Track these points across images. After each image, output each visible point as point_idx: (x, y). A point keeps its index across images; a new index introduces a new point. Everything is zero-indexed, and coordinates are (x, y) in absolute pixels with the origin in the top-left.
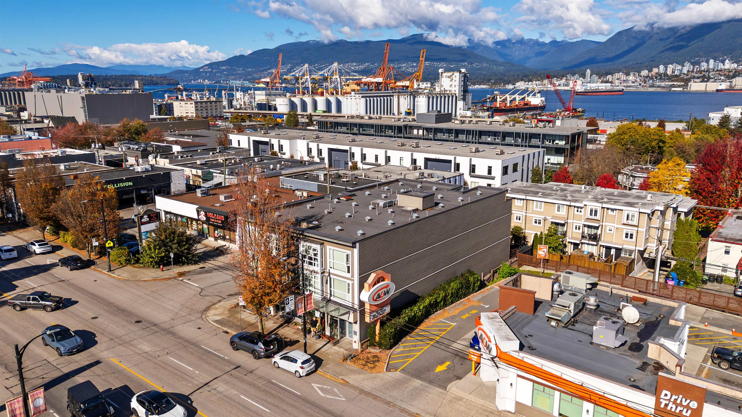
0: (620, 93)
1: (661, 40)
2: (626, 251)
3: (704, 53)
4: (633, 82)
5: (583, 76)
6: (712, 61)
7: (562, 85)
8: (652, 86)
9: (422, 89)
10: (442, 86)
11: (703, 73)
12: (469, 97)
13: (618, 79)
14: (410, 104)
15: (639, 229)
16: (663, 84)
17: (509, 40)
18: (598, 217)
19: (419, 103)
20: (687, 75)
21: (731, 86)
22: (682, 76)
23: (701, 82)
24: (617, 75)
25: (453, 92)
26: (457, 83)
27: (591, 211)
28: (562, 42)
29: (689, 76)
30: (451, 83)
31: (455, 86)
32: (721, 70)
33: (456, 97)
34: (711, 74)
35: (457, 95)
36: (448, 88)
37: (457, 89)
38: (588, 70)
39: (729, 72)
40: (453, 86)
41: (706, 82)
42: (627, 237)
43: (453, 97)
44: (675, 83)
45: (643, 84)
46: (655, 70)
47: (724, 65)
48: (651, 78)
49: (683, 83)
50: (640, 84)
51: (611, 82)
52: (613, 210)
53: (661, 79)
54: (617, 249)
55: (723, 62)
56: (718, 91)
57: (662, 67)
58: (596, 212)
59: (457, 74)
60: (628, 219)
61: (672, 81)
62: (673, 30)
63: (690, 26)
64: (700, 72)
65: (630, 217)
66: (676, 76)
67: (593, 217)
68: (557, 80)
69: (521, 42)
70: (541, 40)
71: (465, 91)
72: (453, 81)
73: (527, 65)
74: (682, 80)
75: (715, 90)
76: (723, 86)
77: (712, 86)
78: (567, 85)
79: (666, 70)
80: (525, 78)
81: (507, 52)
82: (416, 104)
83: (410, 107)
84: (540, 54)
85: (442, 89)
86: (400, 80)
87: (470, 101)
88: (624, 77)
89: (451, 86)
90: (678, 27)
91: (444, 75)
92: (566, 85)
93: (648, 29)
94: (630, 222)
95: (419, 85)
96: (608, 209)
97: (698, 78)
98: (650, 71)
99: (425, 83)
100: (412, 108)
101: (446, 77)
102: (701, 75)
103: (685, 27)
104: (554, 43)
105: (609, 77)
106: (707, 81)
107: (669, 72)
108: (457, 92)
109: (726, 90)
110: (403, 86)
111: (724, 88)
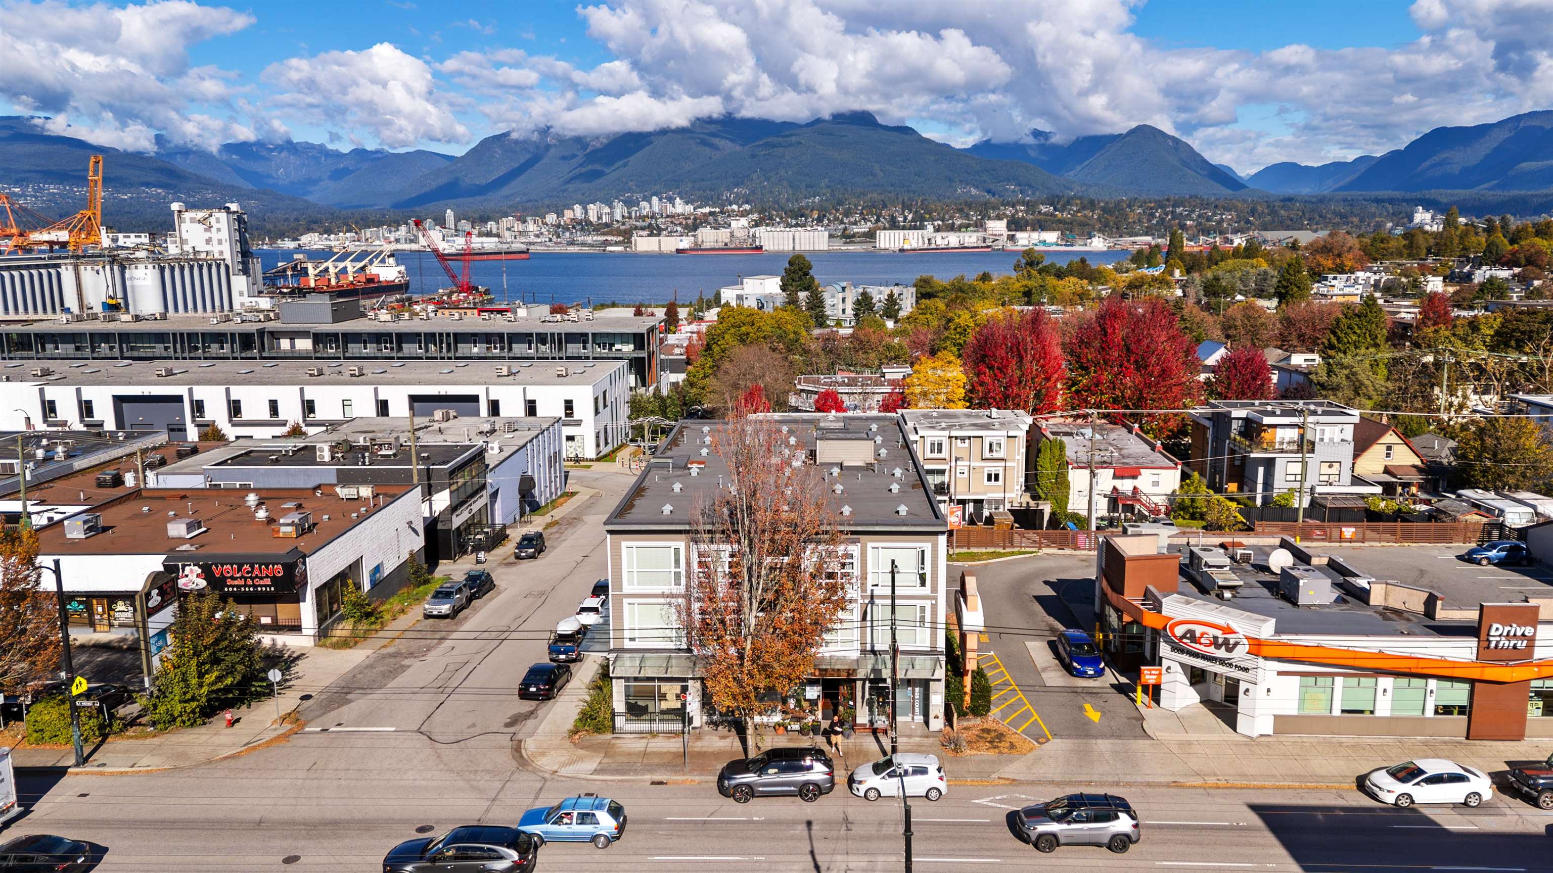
0: (523, 256)
1: (564, 158)
2: (990, 502)
3: (637, 185)
4: (537, 236)
5: (441, 222)
6: (655, 199)
7: (403, 241)
8: (572, 243)
9: (128, 248)
10: (183, 242)
11: (649, 221)
12: (257, 266)
13: (508, 229)
14: (114, 285)
15: (1008, 464)
16: (589, 239)
17: (259, 144)
18: (945, 454)
19: (136, 282)
20: (624, 224)
21: (696, 243)
22: (616, 225)
23: (649, 236)
24: (506, 222)
25: (217, 256)
26: (224, 235)
27: (933, 444)
28: (377, 152)
29: (627, 226)
30: (208, 235)
31: (220, 242)
32: (673, 216)
33: (227, 267)
34: (659, 221)
35: (229, 262)
36: (201, 247)
37: (226, 248)
38: (449, 211)
39: (686, 219)
40: (215, 241)
41: (656, 235)
42: (989, 479)
43: (218, 266)
44: (609, 238)
45: (554, 239)
46: (568, 214)
47: (674, 206)
48: (566, 228)
49: (621, 238)
50: (550, 240)
51: (498, 236)
52: (963, 439)
53: (582, 230)
54: (976, 502)
55: (671, 200)
56: (679, 251)
57: (578, 208)
58: (940, 445)
59: (223, 215)
60: (991, 450)
61: (604, 234)
62: (579, 141)
63: (608, 136)
64: (643, 218)
65: (995, 447)
66: (607, 225)
67: (936, 455)
68: (390, 232)
69: (290, 146)
70: (330, 147)
71: (246, 254)
72: (214, 230)
73: (311, 198)
74: (619, 233)
75: (674, 250)
76: (686, 243)
77: (670, 244)
78: (414, 240)
79: (586, 213)
80: (315, 226)
81: (258, 167)
82: (128, 283)
83: (115, 292)
84: (337, 175)
85: (187, 248)
86: (34, 228)
87: (260, 276)
88: (519, 227)
89: (209, 241)
90: (585, 137)
91: (187, 216)
92: (412, 241)
93: (535, 137)
94: (995, 455)
95: (115, 240)
96: (956, 438)
97: (643, 229)
98: (560, 214)
99: (133, 235)
100: (120, 294)
101: (192, 220)
102: (644, 224)
103: (597, 138)
104: (360, 154)
105: (491, 225)
106: (659, 235)
107: (593, 218)
108: (227, 256)
109: (691, 249)
110: (52, 243)
111: (687, 247)
